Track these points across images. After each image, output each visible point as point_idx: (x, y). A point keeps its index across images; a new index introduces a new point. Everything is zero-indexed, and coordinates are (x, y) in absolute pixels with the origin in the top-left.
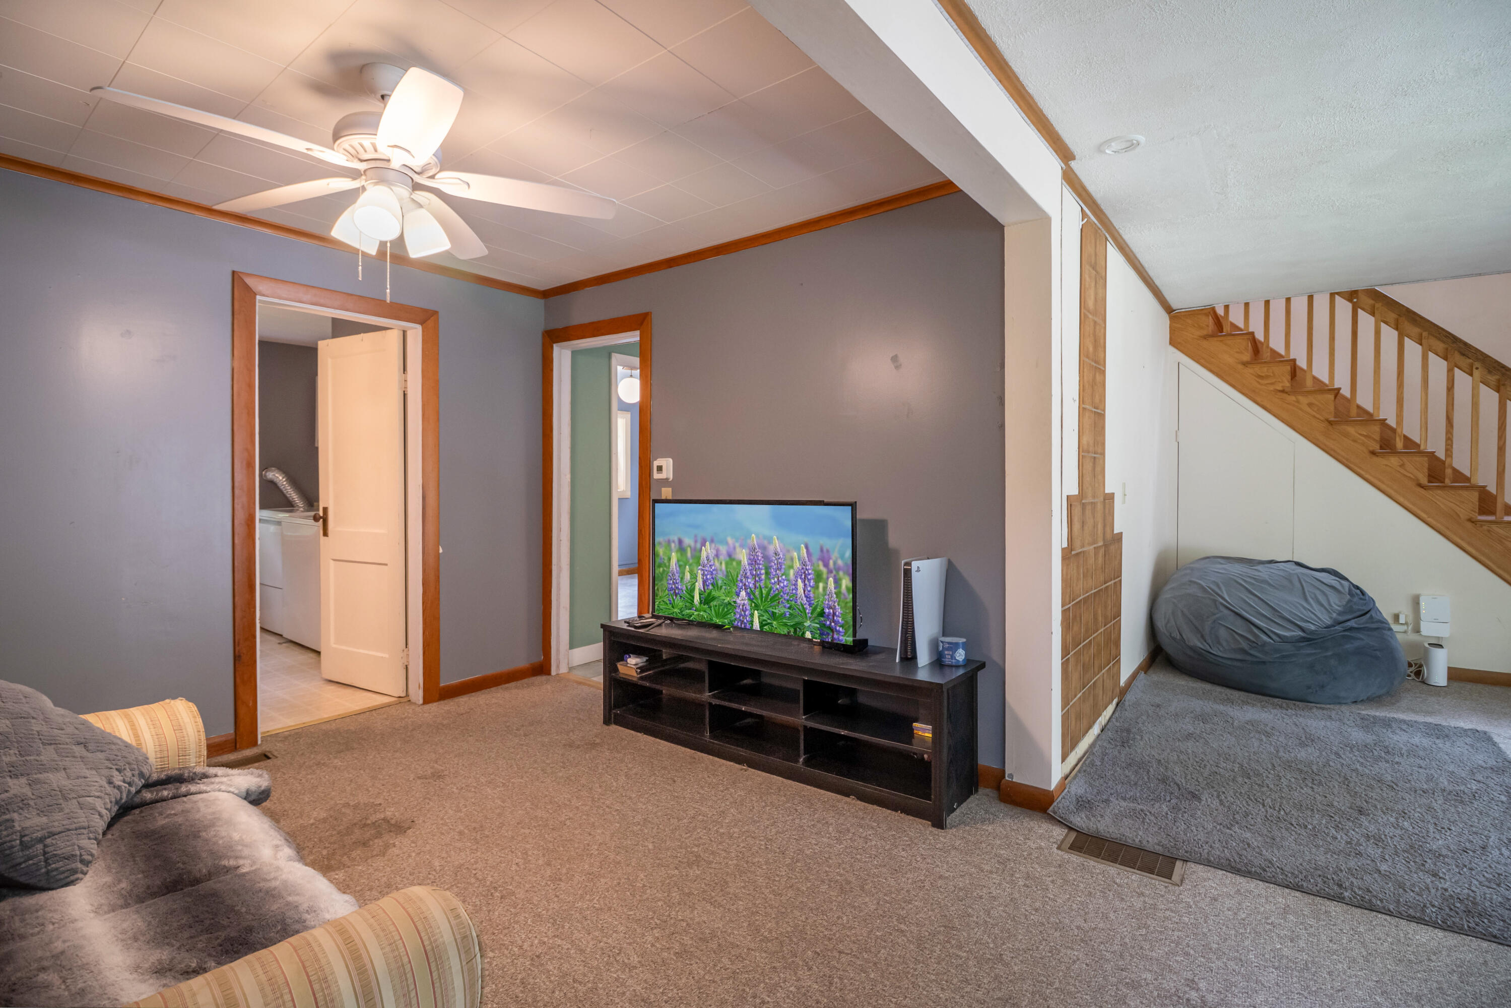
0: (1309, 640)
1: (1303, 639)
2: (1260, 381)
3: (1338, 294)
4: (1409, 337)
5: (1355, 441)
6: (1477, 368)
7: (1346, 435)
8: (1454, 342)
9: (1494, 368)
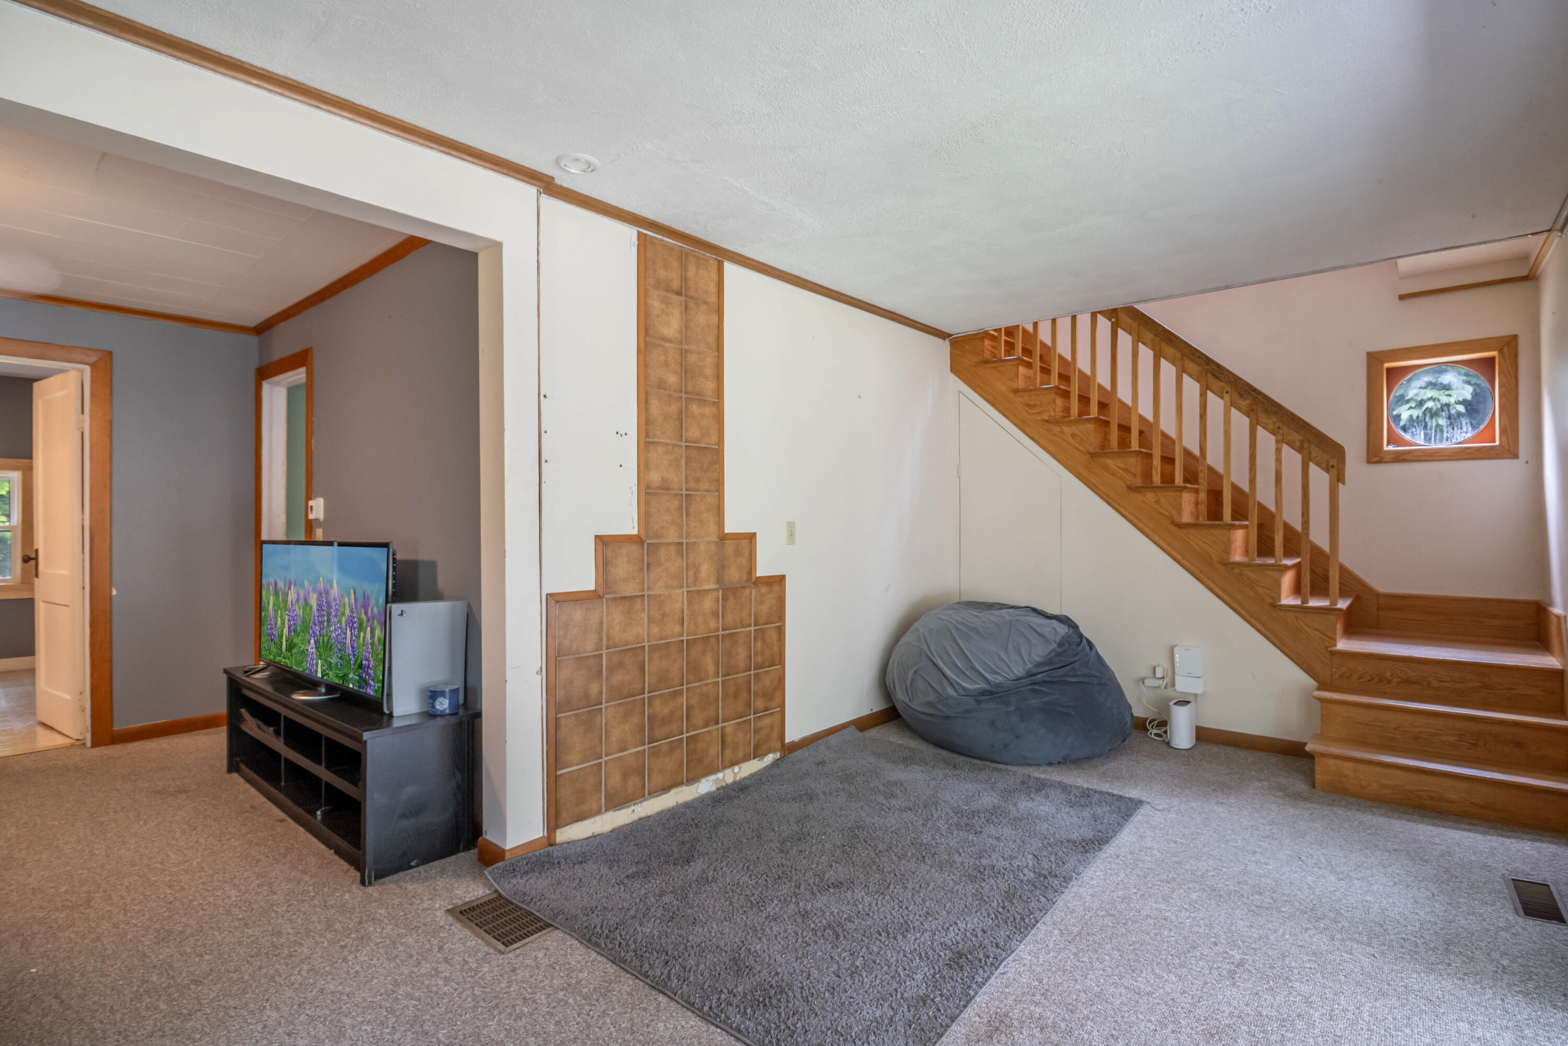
0: (991, 693)
1: (983, 693)
2: (1028, 410)
3: (1101, 312)
4: (1165, 358)
5: (1113, 475)
6: (1227, 392)
7: (1106, 468)
8: (1207, 364)
9: (1246, 391)
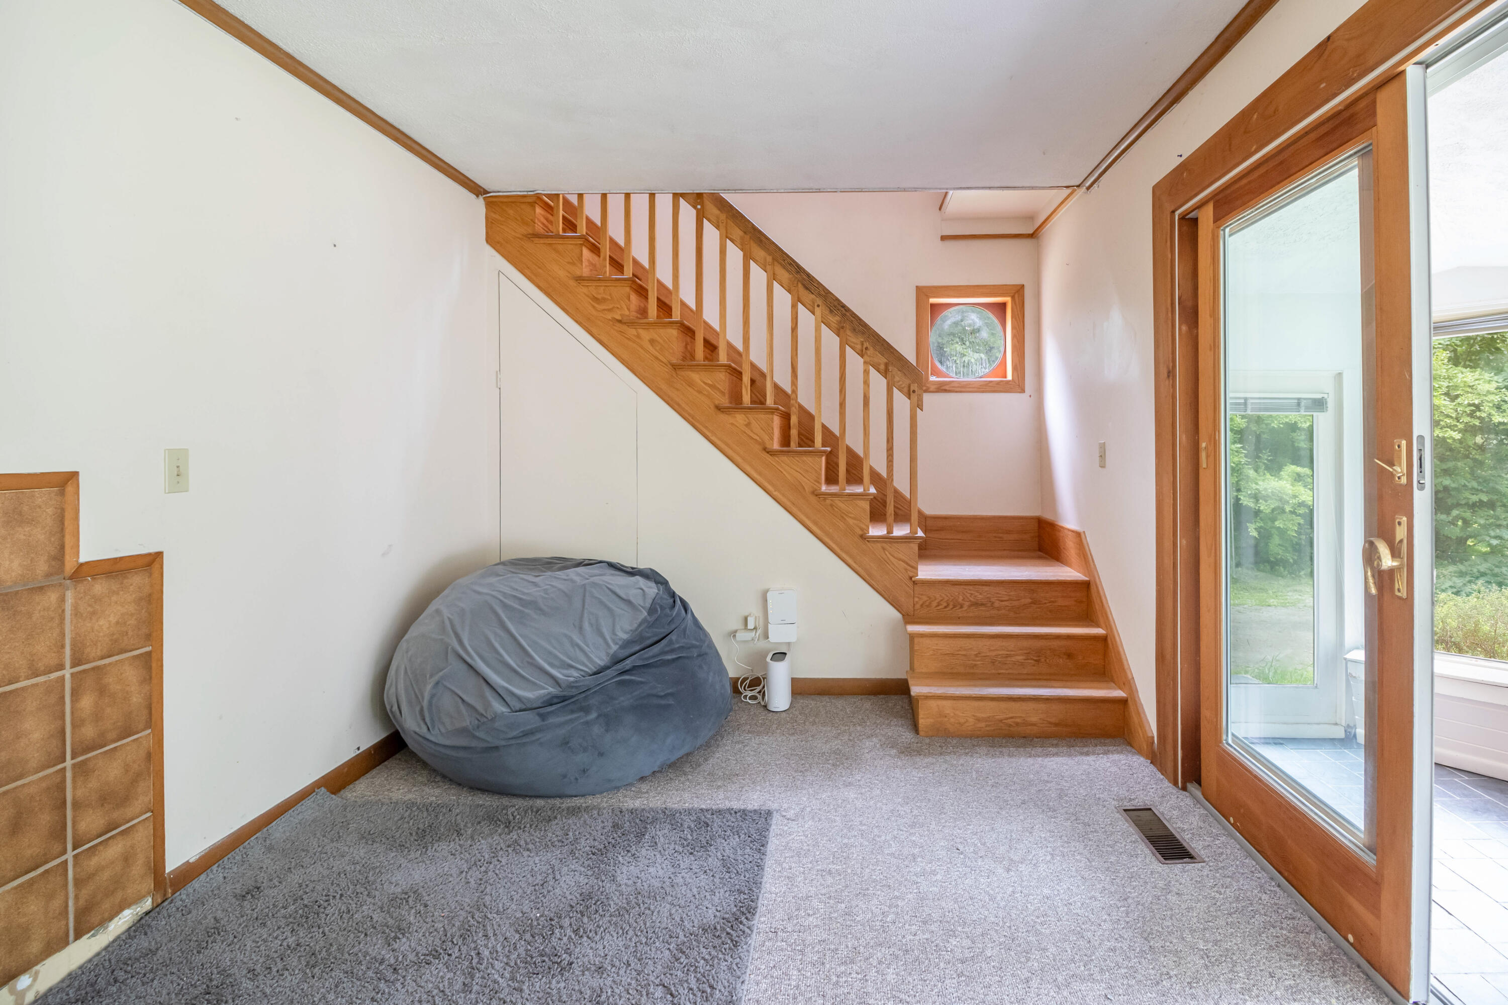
2: (596, 305)
3: (683, 195)
4: (755, 261)
5: (699, 392)
6: (818, 306)
7: (691, 384)
8: (798, 272)
9: (835, 307)
